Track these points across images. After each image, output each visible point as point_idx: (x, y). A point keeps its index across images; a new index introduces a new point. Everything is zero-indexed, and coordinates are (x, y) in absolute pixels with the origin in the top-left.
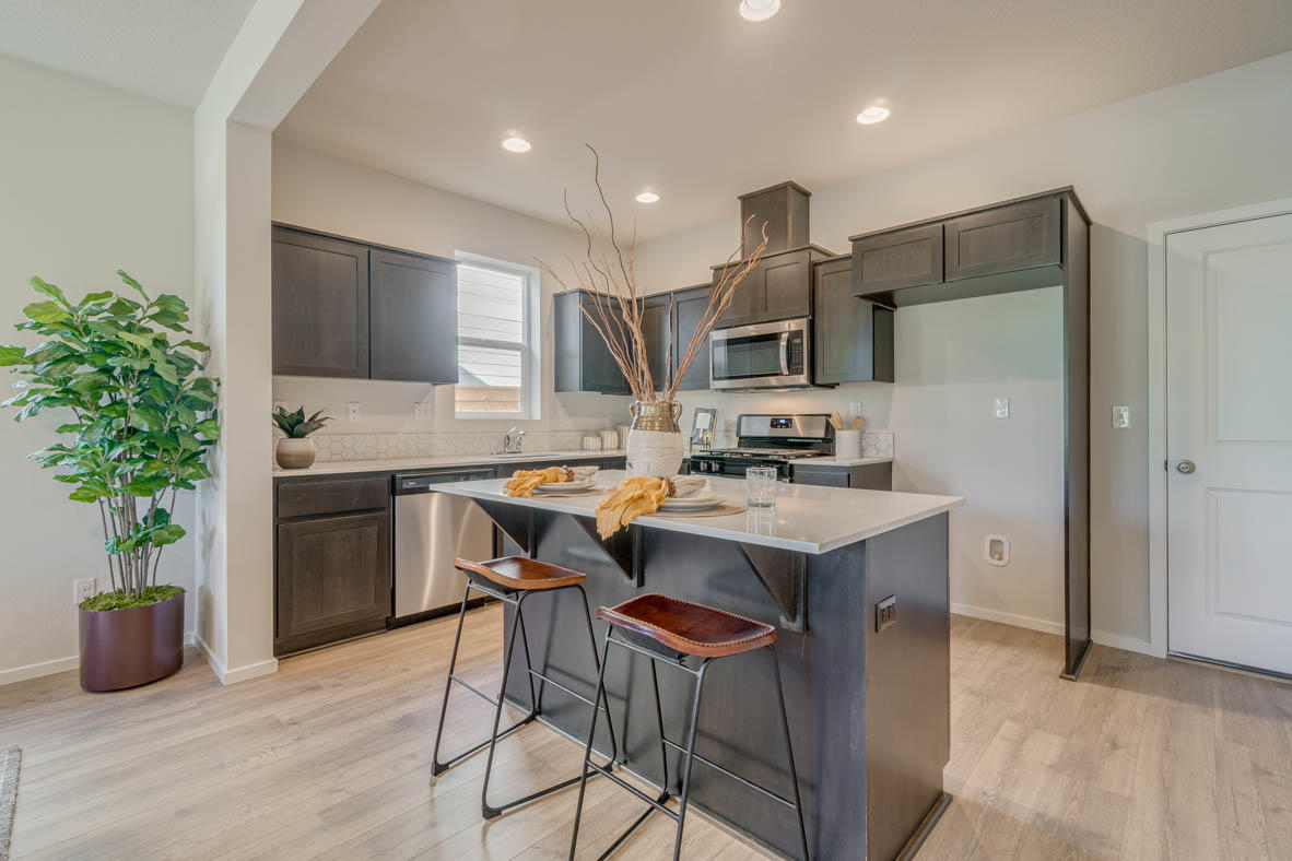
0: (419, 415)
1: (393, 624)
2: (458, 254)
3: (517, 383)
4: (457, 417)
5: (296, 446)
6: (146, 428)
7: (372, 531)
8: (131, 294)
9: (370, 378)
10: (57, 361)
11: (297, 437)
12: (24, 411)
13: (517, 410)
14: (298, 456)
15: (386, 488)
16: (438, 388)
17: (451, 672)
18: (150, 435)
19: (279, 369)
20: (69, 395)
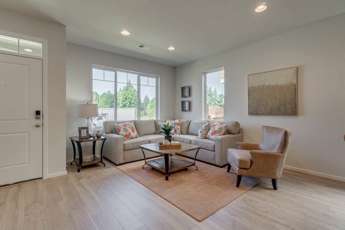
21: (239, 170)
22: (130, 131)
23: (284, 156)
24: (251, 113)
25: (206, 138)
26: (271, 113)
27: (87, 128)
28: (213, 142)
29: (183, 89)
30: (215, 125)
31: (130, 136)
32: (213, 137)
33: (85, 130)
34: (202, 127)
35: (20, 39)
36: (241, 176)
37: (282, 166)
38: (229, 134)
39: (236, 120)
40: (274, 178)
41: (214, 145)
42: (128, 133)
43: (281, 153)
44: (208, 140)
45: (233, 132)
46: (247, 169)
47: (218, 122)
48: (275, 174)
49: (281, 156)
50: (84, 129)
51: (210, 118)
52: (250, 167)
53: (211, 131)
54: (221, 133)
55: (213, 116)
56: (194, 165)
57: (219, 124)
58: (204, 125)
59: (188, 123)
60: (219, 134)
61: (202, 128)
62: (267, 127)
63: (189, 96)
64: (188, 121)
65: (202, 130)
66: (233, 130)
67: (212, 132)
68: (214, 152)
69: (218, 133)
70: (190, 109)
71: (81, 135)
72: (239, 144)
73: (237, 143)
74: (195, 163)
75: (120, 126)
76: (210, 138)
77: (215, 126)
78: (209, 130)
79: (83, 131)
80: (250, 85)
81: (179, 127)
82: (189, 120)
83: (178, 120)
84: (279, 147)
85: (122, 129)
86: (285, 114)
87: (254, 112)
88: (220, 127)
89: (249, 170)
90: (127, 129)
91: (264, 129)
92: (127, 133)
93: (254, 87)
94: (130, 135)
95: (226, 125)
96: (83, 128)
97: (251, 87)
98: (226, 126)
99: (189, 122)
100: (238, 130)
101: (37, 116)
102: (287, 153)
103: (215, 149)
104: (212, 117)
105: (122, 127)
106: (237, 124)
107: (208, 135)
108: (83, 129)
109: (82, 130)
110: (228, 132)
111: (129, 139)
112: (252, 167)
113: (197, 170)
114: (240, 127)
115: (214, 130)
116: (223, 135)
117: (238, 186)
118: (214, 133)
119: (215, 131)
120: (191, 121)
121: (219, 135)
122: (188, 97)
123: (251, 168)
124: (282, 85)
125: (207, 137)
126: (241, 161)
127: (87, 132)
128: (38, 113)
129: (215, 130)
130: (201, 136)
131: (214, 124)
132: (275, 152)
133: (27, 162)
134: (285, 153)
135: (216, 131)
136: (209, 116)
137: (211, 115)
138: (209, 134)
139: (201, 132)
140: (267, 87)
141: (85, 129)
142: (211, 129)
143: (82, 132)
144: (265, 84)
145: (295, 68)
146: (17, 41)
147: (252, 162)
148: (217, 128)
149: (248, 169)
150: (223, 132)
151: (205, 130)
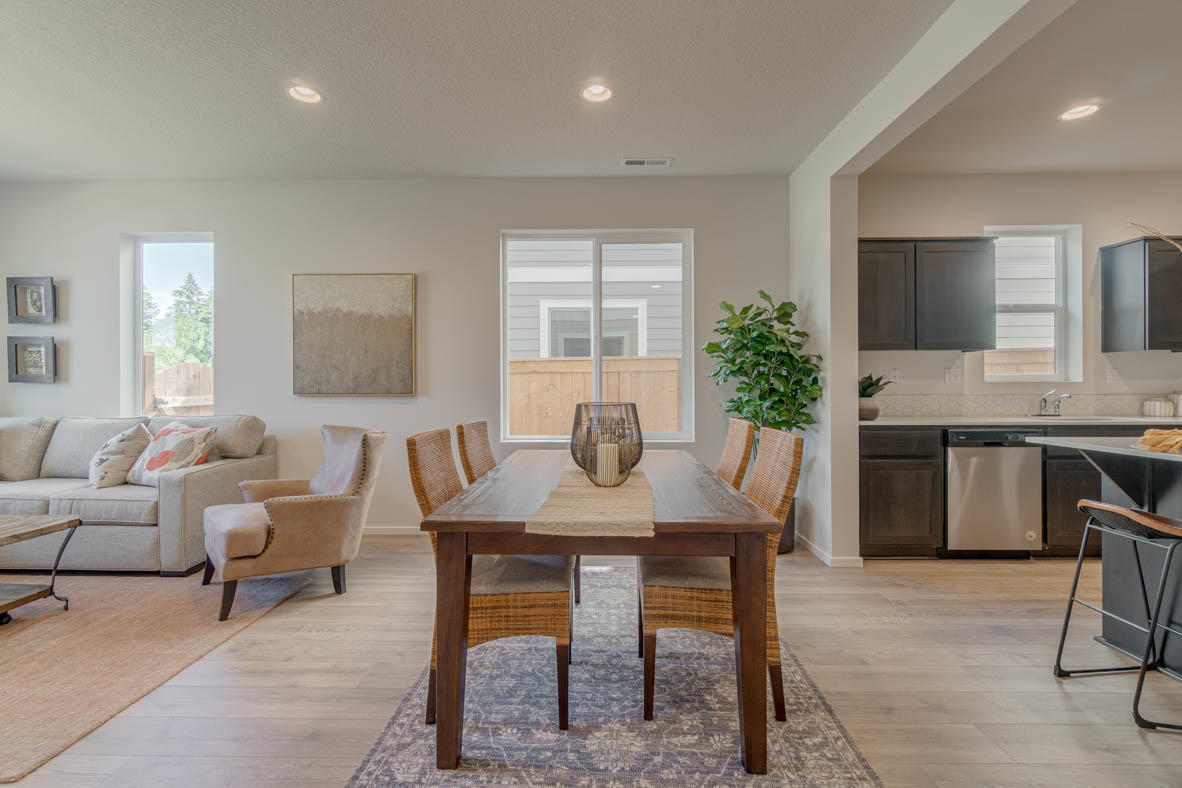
0: (949, 379)
1: (944, 554)
2: (987, 230)
3: (1051, 344)
4: (987, 379)
5: (868, 402)
6: (782, 390)
7: (927, 474)
8: (764, 304)
9: (916, 349)
10: (738, 350)
11: (867, 396)
12: (720, 380)
13: (1049, 373)
14: (869, 410)
15: (939, 440)
16: (968, 355)
17: (1073, 595)
18: (783, 394)
19: (862, 347)
20: (741, 371)
21: (226, 565)
23: (362, 501)
24: (301, 391)
25: (126, 483)
26: (356, 390)
28: (150, 495)
29: (15, 286)
30: (167, 432)
32: (155, 474)
34: (108, 443)
36: (236, 581)
37: (357, 526)
38: (224, 457)
39: (249, 412)
40: (335, 563)
41: (157, 505)
43: (354, 495)
44: (137, 487)
45: (239, 451)
46: (254, 557)
47: (183, 422)
48: (338, 552)
49: (353, 501)
51: (161, 406)
52: (266, 547)
53: (146, 456)
54: (189, 459)
55: (173, 401)
56: (50, 592)
57: (185, 427)
58: (119, 436)
59: (42, 433)
60: (183, 462)
61: (106, 446)
62: (334, 429)
63: (51, 319)
64: (39, 425)
65: (108, 453)
66: (237, 445)
67: (152, 459)
68: (154, 529)
69: (176, 461)
70: (56, 372)
72: (246, 488)
73: (240, 484)
74: (52, 586)
76: (144, 481)
77: (167, 434)
78: (140, 452)
80: (298, 307)
82: (50, 419)
84: (352, 480)
86: (388, 393)
87: (308, 387)
88: (188, 436)
89: (260, 559)
91: (328, 434)
93: (311, 313)
95: (208, 429)
97: (301, 313)
98: (209, 434)
99: (48, 426)
100: (255, 444)
102: (371, 493)
103: (161, 516)
104: (168, 406)
106: (254, 426)
107: (134, 471)
110: (219, 452)
112: (270, 546)
113: (66, 608)
114: (267, 433)
115: (160, 451)
116: (195, 464)
117: (224, 616)
118: (164, 458)
119: (164, 452)
120: (58, 422)
121: (181, 467)
122: (48, 324)
123: (268, 551)
124: (380, 316)
125: (130, 477)
126: (233, 538)
129: (166, 449)
130: (102, 479)
131: (167, 427)
132: (341, 492)
134: (364, 492)
135: (169, 452)
136: (156, 403)
137: (165, 399)
138: (136, 467)
139: (102, 461)
140: (345, 315)
142: (150, 445)
144: (341, 307)
145: (409, 277)
147: (270, 533)
148: (171, 443)
149: (260, 554)
150: (198, 451)
151: (122, 452)
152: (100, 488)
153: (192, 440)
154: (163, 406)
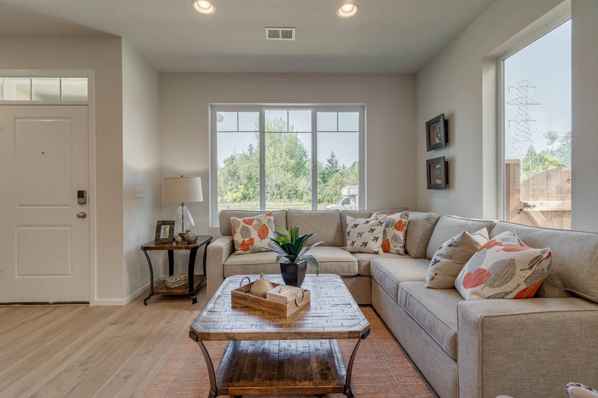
22: (254, 234)
25: (453, 288)
27: (172, 224)
31: (250, 247)
32: (467, 295)
33: (168, 227)
34: (443, 245)
35: (62, 79)
41: (456, 337)
42: (249, 238)
50: (166, 224)
51: (527, 209)
54: (507, 288)
58: (449, 241)
59: (429, 225)
60: (497, 291)
63: (444, 144)
65: (441, 255)
68: (454, 364)
70: (447, 181)
71: (159, 236)
75: (239, 221)
77: (489, 247)
79: (164, 229)
81: (401, 235)
83: (400, 214)
85: (239, 230)
90: (248, 230)
92: (246, 240)
94: (252, 244)
95: (536, 251)
96: (164, 223)
99: (433, 221)
101: (82, 200)
104: (536, 209)
105: (242, 224)
107: (458, 280)
108: (164, 225)
109: (163, 227)
111: (249, 251)
116: (516, 298)
118: (479, 278)
119: (480, 270)
120: (440, 218)
121: (496, 297)
122: (443, 147)
125: (456, 285)
127: (172, 230)
128: (81, 194)
129: (483, 267)
130: (432, 279)
133: (70, 273)
135: (484, 271)
139: (436, 261)
141: (168, 224)
142: (472, 257)
143: (162, 231)
146: (58, 83)
148: (488, 260)
150: (520, 280)
151: (450, 257)
152: (428, 288)
153: (511, 263)
154: (529, 210)
